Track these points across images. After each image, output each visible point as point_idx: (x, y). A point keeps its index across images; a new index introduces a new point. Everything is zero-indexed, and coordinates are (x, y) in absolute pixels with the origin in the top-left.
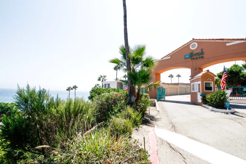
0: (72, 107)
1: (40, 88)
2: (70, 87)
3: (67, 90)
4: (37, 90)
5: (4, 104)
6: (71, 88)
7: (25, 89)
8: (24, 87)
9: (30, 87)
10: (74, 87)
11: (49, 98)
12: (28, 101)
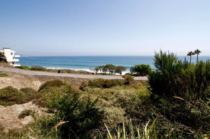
0: (204, 69)
1: (169, 52)
2: (191, 52)
3: (188, 55)
4: (167, 54)
5: (144, 65)
6: (193, 53)
7: (160, 54)
8: (158, 52)
9: (162, 52)
10: (196, 52)
11: (177, 61)
12: (162, 62)
